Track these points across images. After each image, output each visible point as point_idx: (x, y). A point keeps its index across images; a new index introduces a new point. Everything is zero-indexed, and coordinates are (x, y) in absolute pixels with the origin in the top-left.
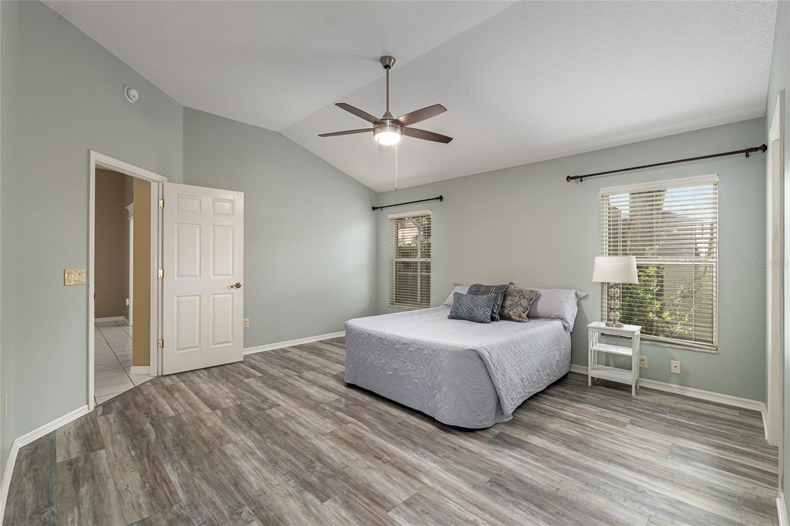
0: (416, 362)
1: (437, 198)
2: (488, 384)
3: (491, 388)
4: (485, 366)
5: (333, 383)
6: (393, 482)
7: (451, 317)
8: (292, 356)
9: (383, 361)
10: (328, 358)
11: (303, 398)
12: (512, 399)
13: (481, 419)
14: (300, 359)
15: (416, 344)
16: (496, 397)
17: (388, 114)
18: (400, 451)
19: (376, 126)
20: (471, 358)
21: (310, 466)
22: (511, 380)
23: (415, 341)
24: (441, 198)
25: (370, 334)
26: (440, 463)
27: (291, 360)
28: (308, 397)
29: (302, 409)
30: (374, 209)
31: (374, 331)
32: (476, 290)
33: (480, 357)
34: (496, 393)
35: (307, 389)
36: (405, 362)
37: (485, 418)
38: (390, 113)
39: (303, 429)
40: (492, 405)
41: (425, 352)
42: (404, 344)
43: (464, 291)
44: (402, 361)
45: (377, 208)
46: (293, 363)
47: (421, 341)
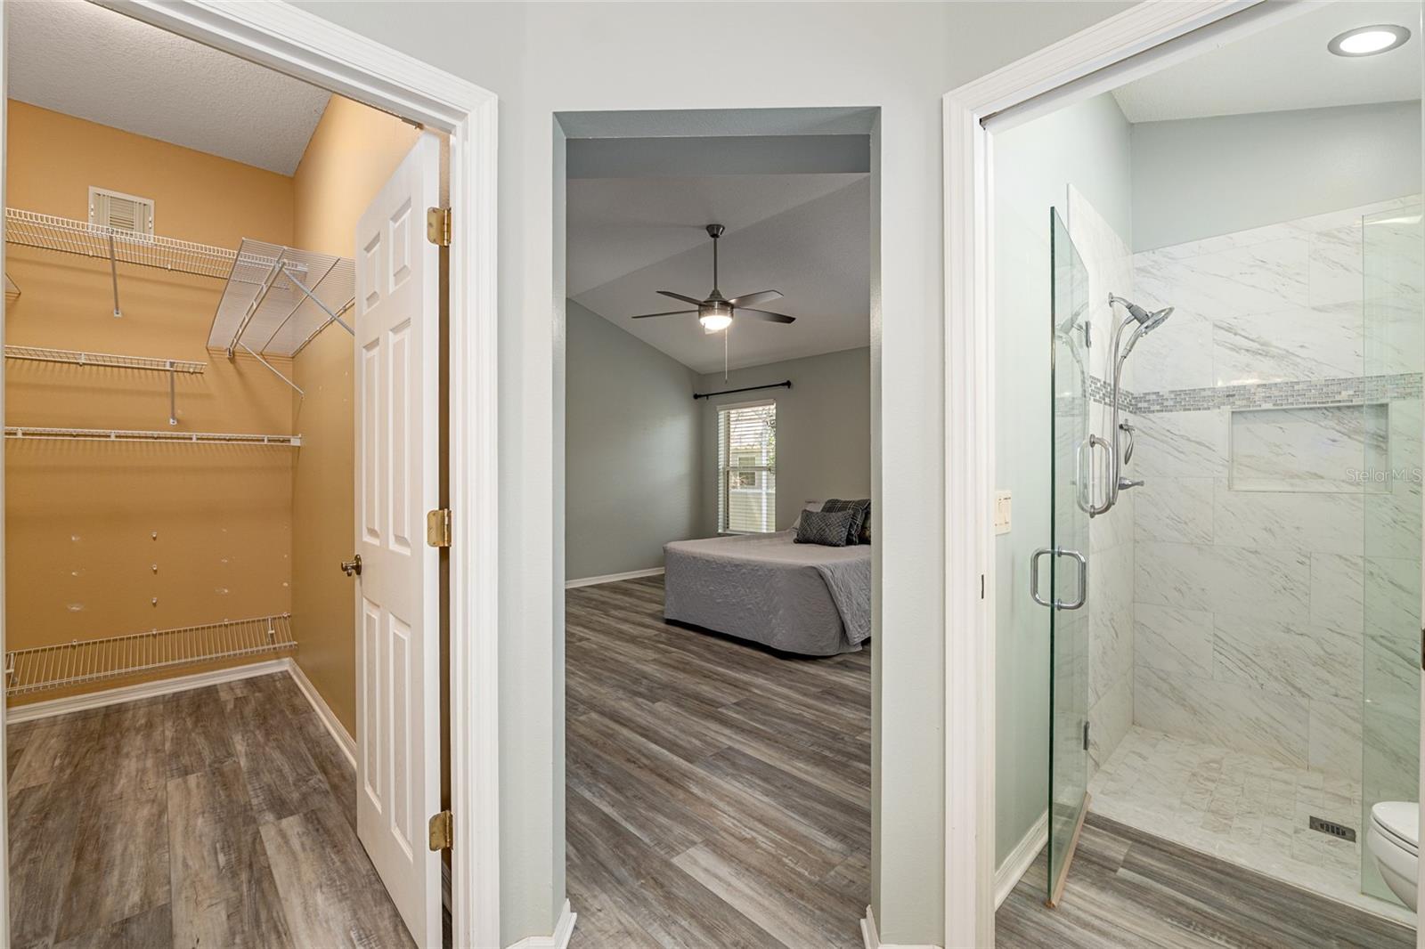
0: (749, 585)
1: (783, 384)
2: (830, 606)
3: (833, 611)
4: (827, 586)
5: (648, 621)
6: (723, 692)
7: (798, 541)
8: (591, 596)
9: (711, 588)
10: (639, 598)
11: (615, 633)
12: (860, 626)
13: (822, 645)
14: (602, 599)
15: (750, 565)
16: (839, 621)
17: (715, 294)
18: (730, 672)
19: (702, 308)
20: (811, 577)
21: (636, 681)
22: (858, 604)
23: (748, 561)
24: (788, 384)
25: (694, 558)
26: (772, 681)
27: (591, 600)
28: (621, 633)
29: (617, 642)
30: (696, 397)
31: (700, 554)
32: (832, 506)
33: (821, 576)
34: (840, 618)
35: (619, 626)
36: (737, 587)
37: (829, 645)
38: (718, 292)
39: (622, 657)
40: (834, 630)
41: (760, 573)
42: (737, 566)
43: (817, 508)
44: (733, 586)
45: (700, 396)
46: (594, 603)
47: (753, 561)
